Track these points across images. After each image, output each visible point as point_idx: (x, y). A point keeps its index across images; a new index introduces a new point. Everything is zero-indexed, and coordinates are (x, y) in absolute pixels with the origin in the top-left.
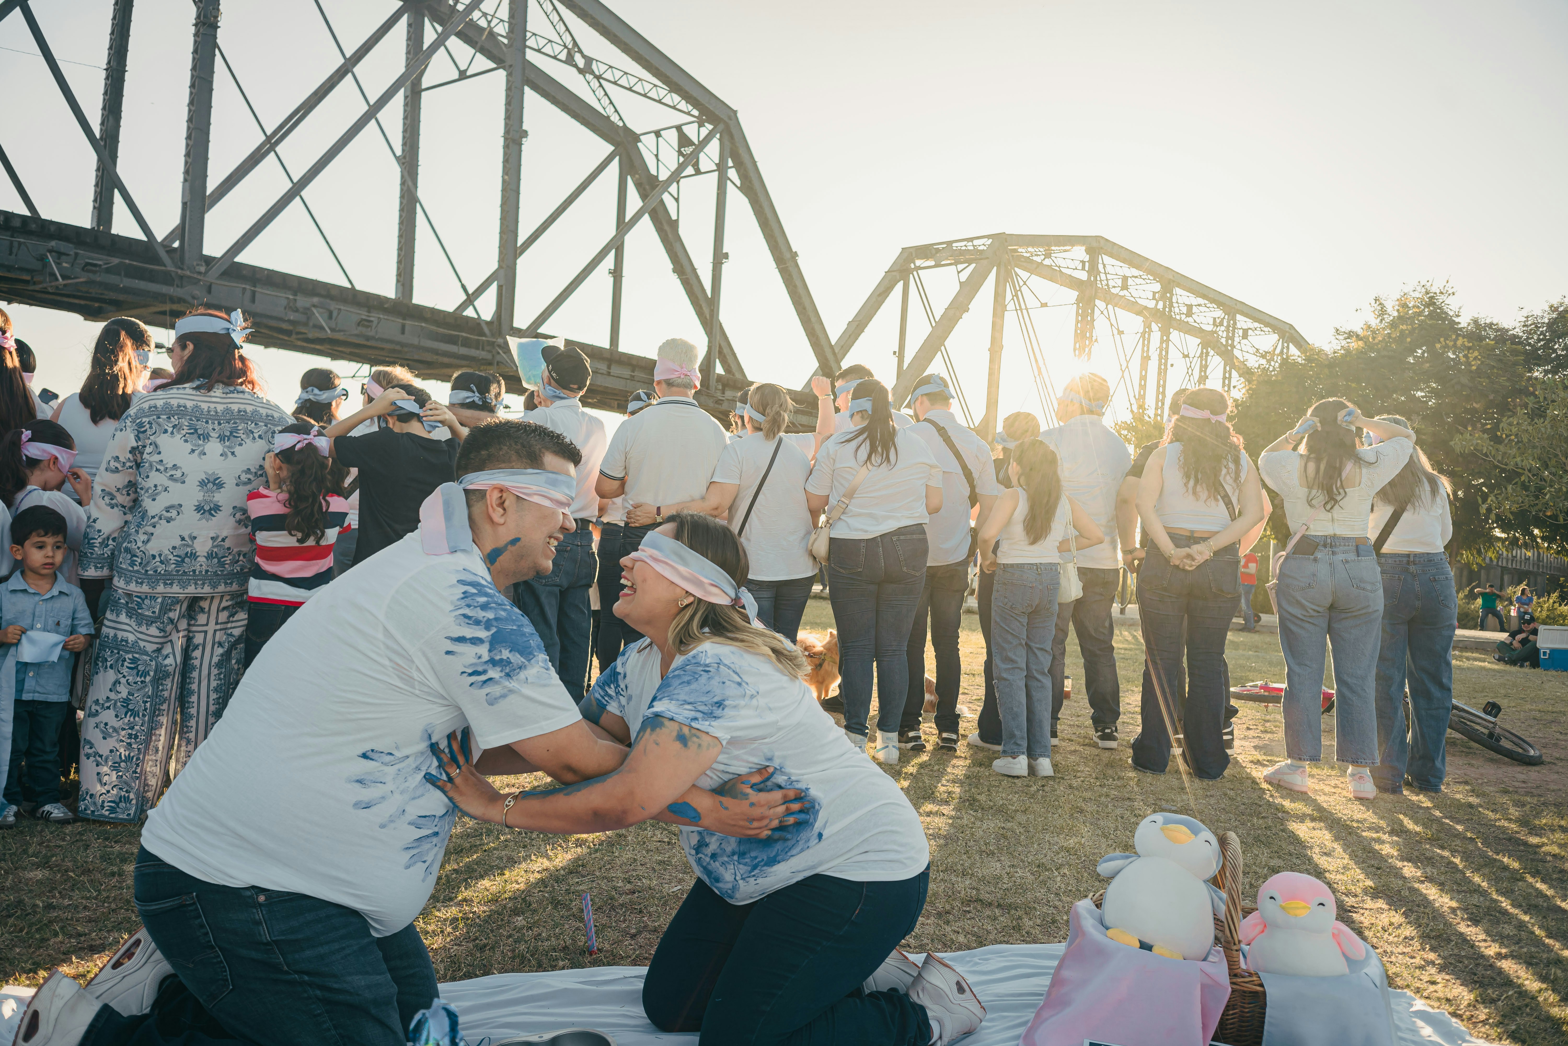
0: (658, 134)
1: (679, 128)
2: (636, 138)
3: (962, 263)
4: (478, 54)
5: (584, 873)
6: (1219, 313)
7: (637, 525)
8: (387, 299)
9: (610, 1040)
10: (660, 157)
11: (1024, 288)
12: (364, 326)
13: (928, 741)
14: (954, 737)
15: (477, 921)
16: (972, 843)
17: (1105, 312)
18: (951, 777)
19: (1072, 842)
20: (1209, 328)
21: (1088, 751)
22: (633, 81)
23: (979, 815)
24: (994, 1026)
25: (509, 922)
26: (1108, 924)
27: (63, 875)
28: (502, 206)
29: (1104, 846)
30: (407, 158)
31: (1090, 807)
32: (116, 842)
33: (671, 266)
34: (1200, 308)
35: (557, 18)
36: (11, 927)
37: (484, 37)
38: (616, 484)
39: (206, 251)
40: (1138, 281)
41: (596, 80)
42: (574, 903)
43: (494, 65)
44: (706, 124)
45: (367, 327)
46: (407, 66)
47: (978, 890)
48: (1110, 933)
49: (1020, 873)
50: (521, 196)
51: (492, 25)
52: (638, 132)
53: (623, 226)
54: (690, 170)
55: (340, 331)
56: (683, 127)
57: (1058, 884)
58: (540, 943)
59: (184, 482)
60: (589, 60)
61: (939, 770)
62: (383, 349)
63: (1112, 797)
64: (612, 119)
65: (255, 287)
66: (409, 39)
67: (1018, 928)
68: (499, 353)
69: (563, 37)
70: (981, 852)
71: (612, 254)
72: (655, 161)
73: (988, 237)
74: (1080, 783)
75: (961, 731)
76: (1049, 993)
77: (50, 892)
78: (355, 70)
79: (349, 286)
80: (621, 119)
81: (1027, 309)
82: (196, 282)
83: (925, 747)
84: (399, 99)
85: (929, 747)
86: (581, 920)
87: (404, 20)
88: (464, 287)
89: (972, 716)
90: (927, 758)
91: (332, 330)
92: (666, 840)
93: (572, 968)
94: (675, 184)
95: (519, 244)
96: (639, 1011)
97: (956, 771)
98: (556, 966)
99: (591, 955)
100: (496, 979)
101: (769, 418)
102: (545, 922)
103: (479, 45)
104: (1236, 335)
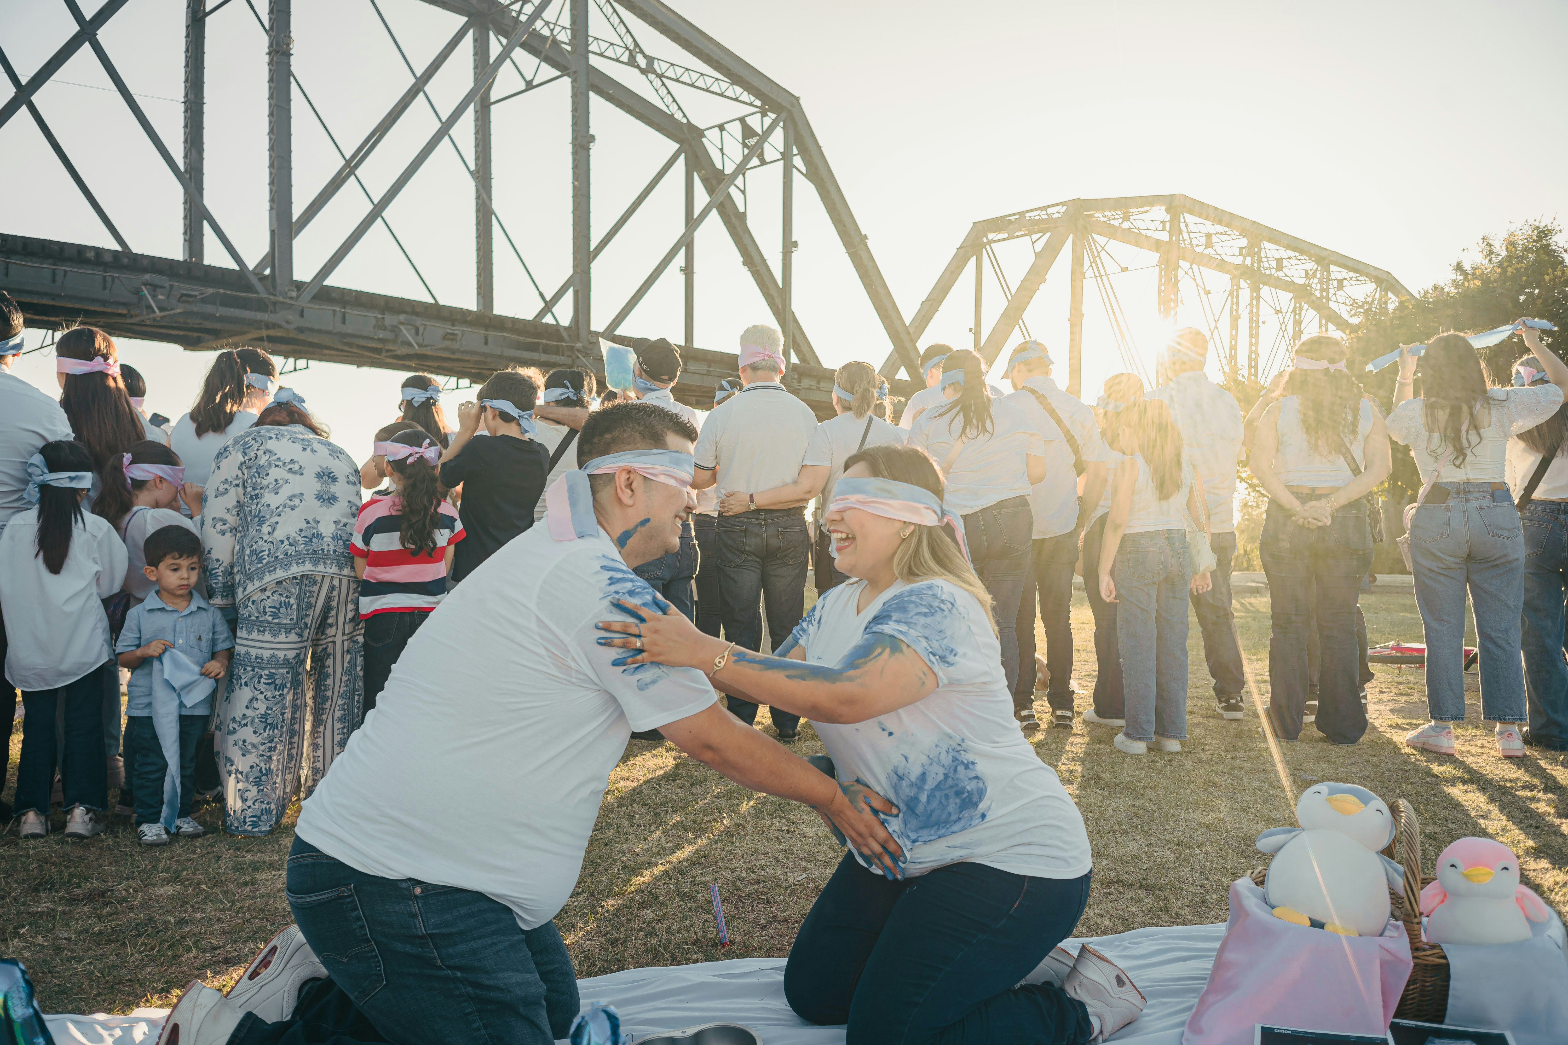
0: (721, 127)
1: (742, 120)
2: (700, 133)
3: (1035, 233)
4: (543, 64)
5: (707, 864)
6: (1311, 265)
7: (731, 514)
8: (469, 312)
9: (754, 1033)
10: (725, 151)
11: (1103, 254)
12: (449, 339)
13: (1041, 720)
14: (1069, 714)
15: (607, 915)
16: (1102, 822)
17: (1190, 272)
18: (1071, 755)
19: (1209, 818)
20: (1301, 281)
21: (1212, 723)
22: (694, 76)
23: (1106, 793)
24: (1154, 1013)
25: (638, 915)
26: (1273, 901)
27: (195, 889)
28: (573, 212)
29: (1245, 821)
30: (481, 173)
31: (1223, 781)
32: (247, 851)
33: (742, 259)
34: (1291, 261)
35: (617, 20)
36: (141, 946)
37: (548, 46)
38: (708, 474)
39: (297, 276)
40: (1223, 237)
41: (658, 79)
42: (700, 895)
43: (558, 73)
44: (769, 114)
45: (452, 340)
46: (476, 80)
47: (1116, 870)
48: (1276, 911)
49: (1159, 852)
50: (592, 201)
51: (555, 33)
52: (702, 128)
53: (692, 222)
54: (755, 161)
55: (427, 346)
56: (747, 119)
57: (1202, 862)
58: (671, 936)
59: (302, 474)
60: (650, 60)
61: (1056, 748)
62: (468, 361)
63: (1246, 769)
64: (676, 116)
65: (344, 308)
66: (475, 54)
67: (1166, 910)
68: (578, 357)
69: (624, 39)
70: (1114, 831)
71: (683, 252)
72: (720, 155)
73: (1062, 204)
74: (1209, 756)
75: (1076, 709)
76: (1213, 977)
77: (181, 906)
78: (426, 88)
79: (433, 301)
80: (685, 116)
81: (1106, 275)
82: (290, 306)
83: (1039, 726)
84: (470, 114)
85: (1043, 726)
86: (710, 912)
87: (470, 36)
88: (541, 294)
89: (1083, 692)
90: (1043, 737)
91: (419, 345)
92: (785, 828)
93: (706, 961)
94: (741, 177)
95: (592, 249)
96: (781, 1004)
97: (1074, 749)
98: (689, 959)
99: (723, 947)
100: (631, 974)
101: (858, 395)
102: (674, 914)
103: (543, 54)
104: (1331, 287)
